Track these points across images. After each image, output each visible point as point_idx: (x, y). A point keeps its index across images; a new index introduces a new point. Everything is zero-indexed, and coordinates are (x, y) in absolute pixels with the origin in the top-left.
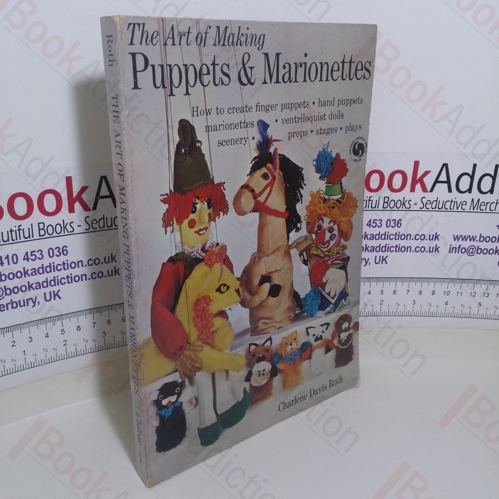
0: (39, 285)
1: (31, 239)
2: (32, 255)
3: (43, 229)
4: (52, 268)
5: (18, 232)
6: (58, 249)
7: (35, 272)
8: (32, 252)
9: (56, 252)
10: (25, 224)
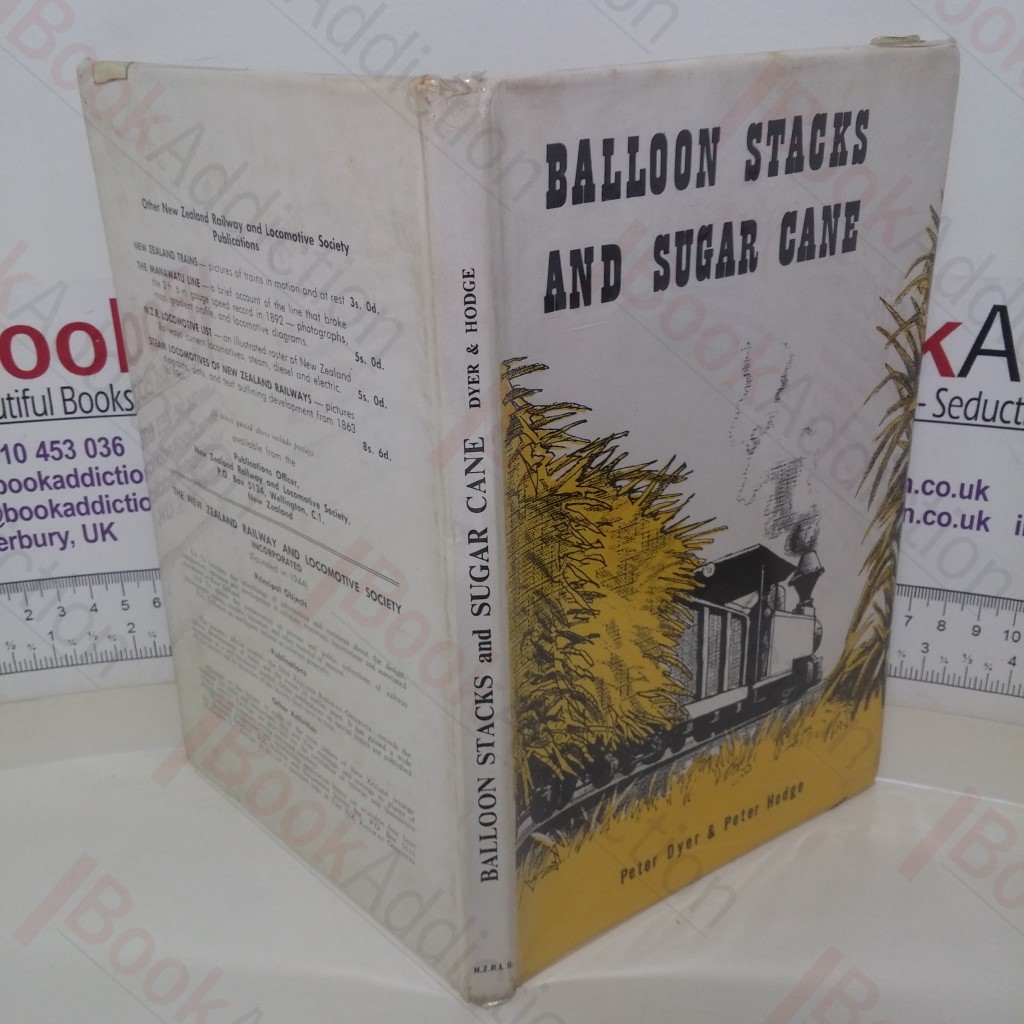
0: (72, 510)
1: (49, 416)
2: (53, 449)
3: (71, 400)
4: (94, 478)
5: (22, 401)
6: (103, 442)
7: (61, 482)
8: (53, 443)
9: (100, 447)
10: (36, 387)
